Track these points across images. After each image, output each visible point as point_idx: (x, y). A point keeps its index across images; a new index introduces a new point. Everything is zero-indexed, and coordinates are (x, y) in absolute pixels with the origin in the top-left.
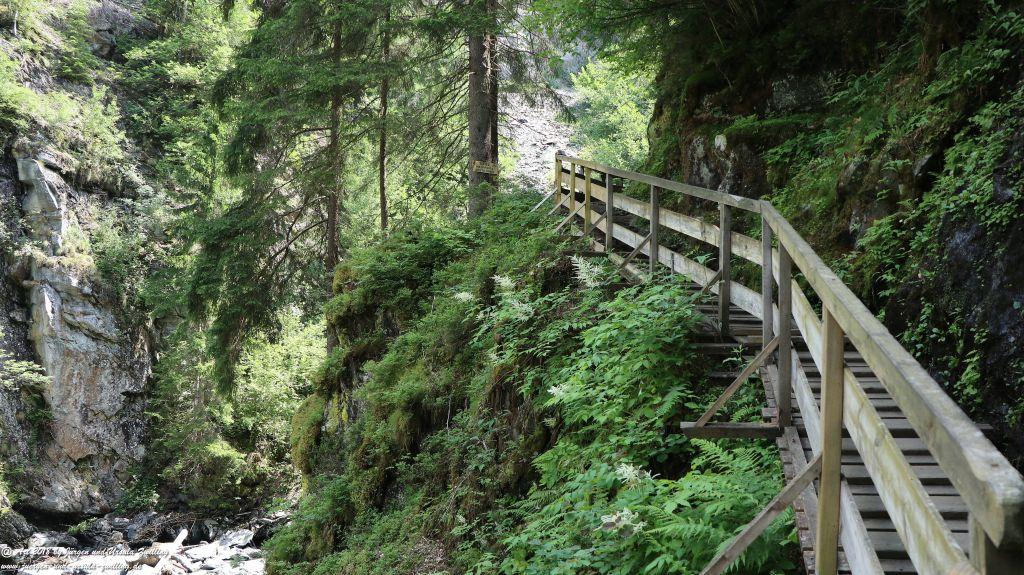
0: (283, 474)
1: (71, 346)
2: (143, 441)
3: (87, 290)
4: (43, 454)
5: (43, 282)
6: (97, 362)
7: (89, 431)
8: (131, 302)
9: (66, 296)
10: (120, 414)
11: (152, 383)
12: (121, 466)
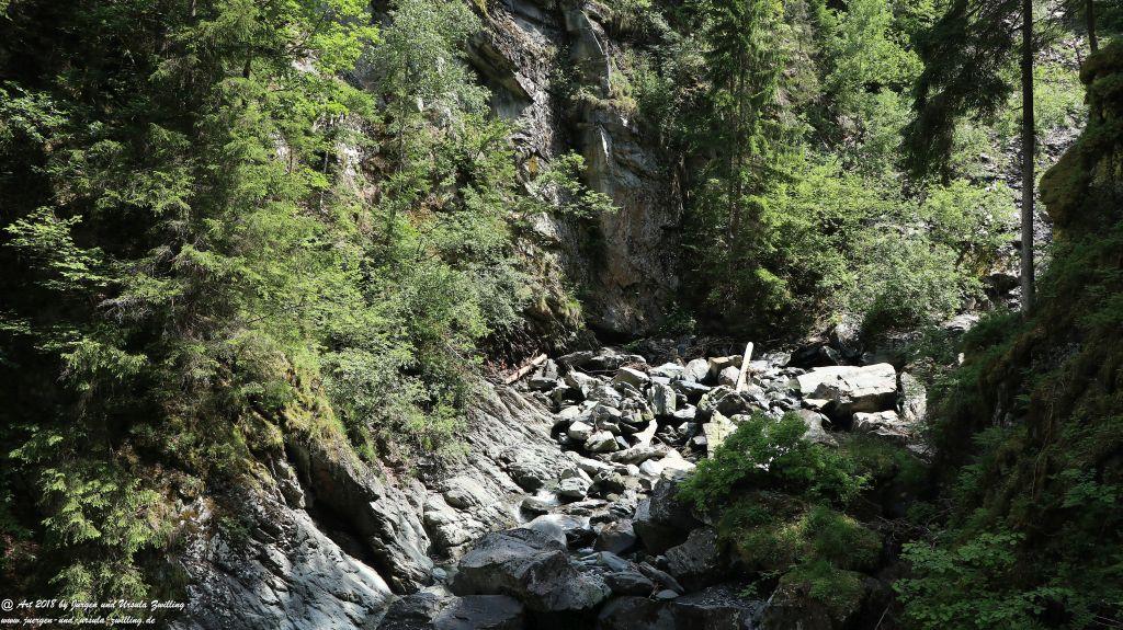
0: (806, 305)
1: (622, 182)
2: (677, 272)
3: (635, 129)
4: (598, 280)
5: (598, 123)
6: (641, 197)
7: (635, 261)
8: (666, 141)
9: (617, 135)
10: (659, 247)
11: (685, 217)
12: (660, 294)
